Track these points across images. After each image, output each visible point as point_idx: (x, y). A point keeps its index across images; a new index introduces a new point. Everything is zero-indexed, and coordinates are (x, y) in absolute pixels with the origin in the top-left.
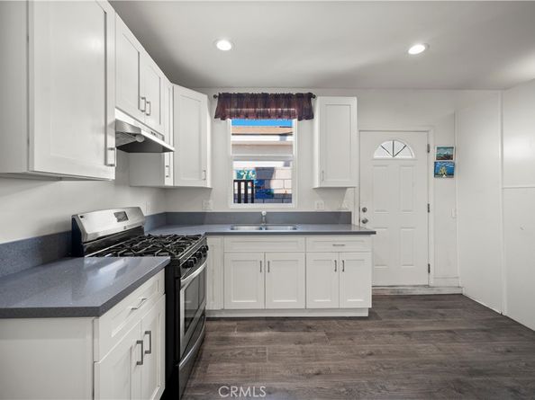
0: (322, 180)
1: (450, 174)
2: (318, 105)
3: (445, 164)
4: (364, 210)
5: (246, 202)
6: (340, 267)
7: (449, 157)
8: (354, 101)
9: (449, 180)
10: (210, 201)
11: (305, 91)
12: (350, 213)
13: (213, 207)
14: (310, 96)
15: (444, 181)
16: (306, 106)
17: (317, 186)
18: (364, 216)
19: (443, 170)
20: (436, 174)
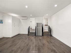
1: (2, 23)
7: (2, 21)
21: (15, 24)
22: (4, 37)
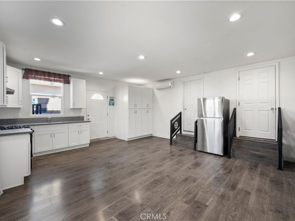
0: (74, 105)
1: (113, 105)
2: (72, 80)
3: (112, 102)
4: (88, 116)
5: (37, 113)
6: (80, 133)
7: (113, 100)
8: (84, 81)
9: (113, 106)
10: (20, 114)
11: (67, 74)
12: (83, 117)
13: (21, 116)
14: (69, 76)
15: (112, 106)
16: (67, 79)
17: (72, 107)
18: (88, 117)
19: (111, 104)
20: (109, 105)
21: (135, 105)
22: (117, 137)
